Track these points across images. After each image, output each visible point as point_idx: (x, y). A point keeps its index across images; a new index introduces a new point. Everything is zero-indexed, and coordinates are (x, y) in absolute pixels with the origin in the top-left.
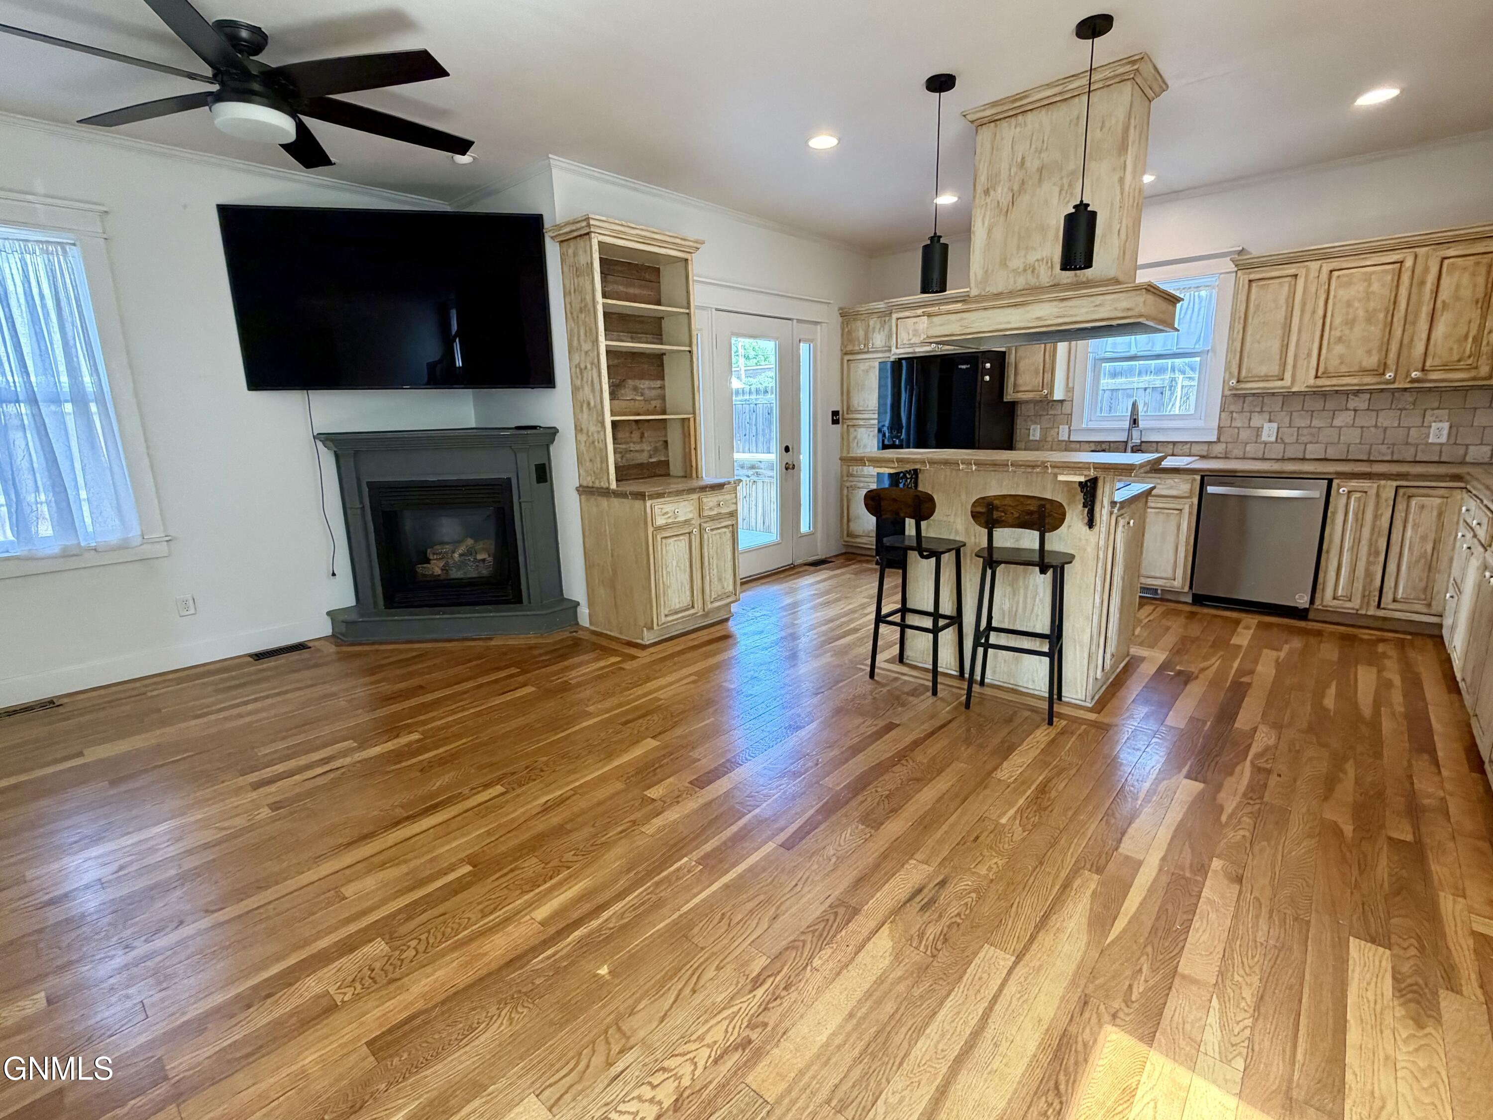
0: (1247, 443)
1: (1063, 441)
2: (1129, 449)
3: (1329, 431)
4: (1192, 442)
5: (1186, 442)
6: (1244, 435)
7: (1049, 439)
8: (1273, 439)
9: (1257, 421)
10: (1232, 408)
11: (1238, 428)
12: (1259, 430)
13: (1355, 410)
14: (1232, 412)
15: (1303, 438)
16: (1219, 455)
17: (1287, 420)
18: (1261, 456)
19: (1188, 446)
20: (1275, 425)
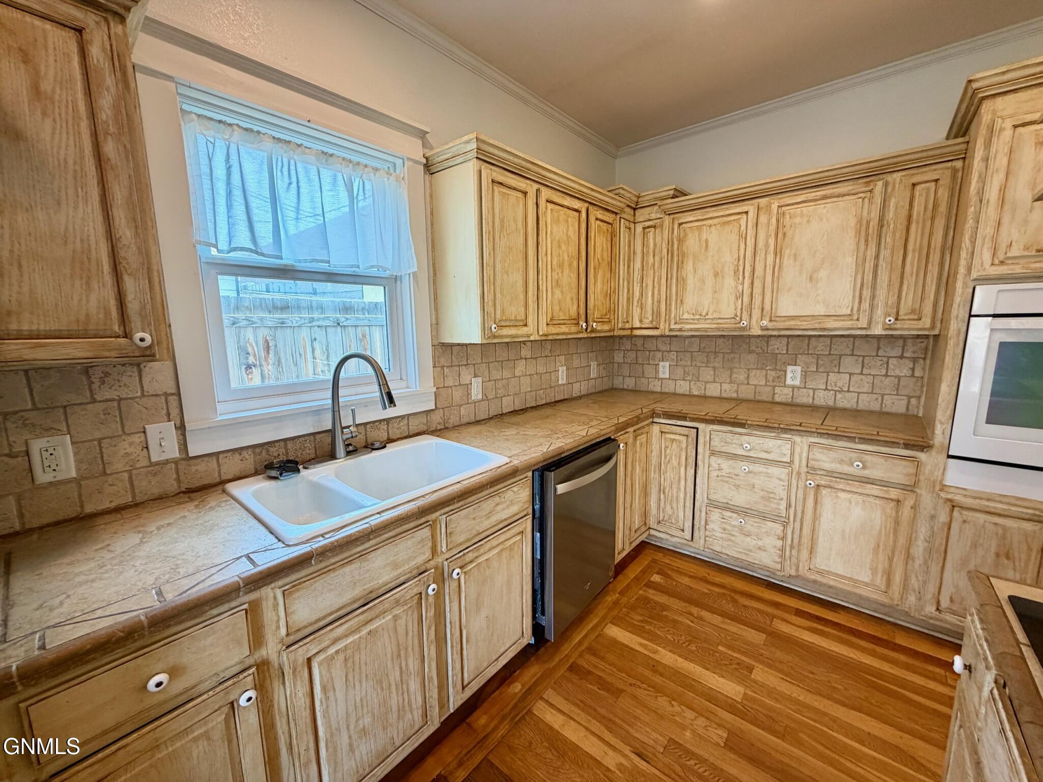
0: (461, 406)
1: (167, 462)
2: (340, 450)
3: (513, 381)
4: (409, 415)
5: (402, 417)
6: (458, 395)
7: (119, 465)
8: (480, 397)
9: (466, 377)
10: (443, 361)
11: (451, 387)
12: (468, 386)
13: (525, 359)
14: (443, 367)
15: (500, 392)
16: (439, 427)
17: (486, 373)
18: (473, 420)
19: (405, 421)
20: (480, 379)
